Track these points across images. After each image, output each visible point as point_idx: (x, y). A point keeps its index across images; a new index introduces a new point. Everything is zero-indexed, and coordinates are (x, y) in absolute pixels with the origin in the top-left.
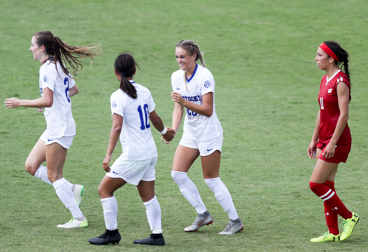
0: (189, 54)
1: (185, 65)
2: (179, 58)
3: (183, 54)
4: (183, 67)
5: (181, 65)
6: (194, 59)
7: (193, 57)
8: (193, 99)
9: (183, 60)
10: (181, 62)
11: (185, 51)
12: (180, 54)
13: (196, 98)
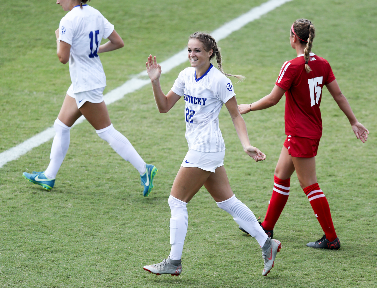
0: (206, 48)
1: (199, 60)
2: (192, 52)
3: (199, 47)
4: (196, 63)
5: (194, 60)
6: (210, 56)
7: (209, 54)
9: (198, 54)
10: (194, 56)
11: (201, 44)
12: (195, 47)
13: (201, 100)
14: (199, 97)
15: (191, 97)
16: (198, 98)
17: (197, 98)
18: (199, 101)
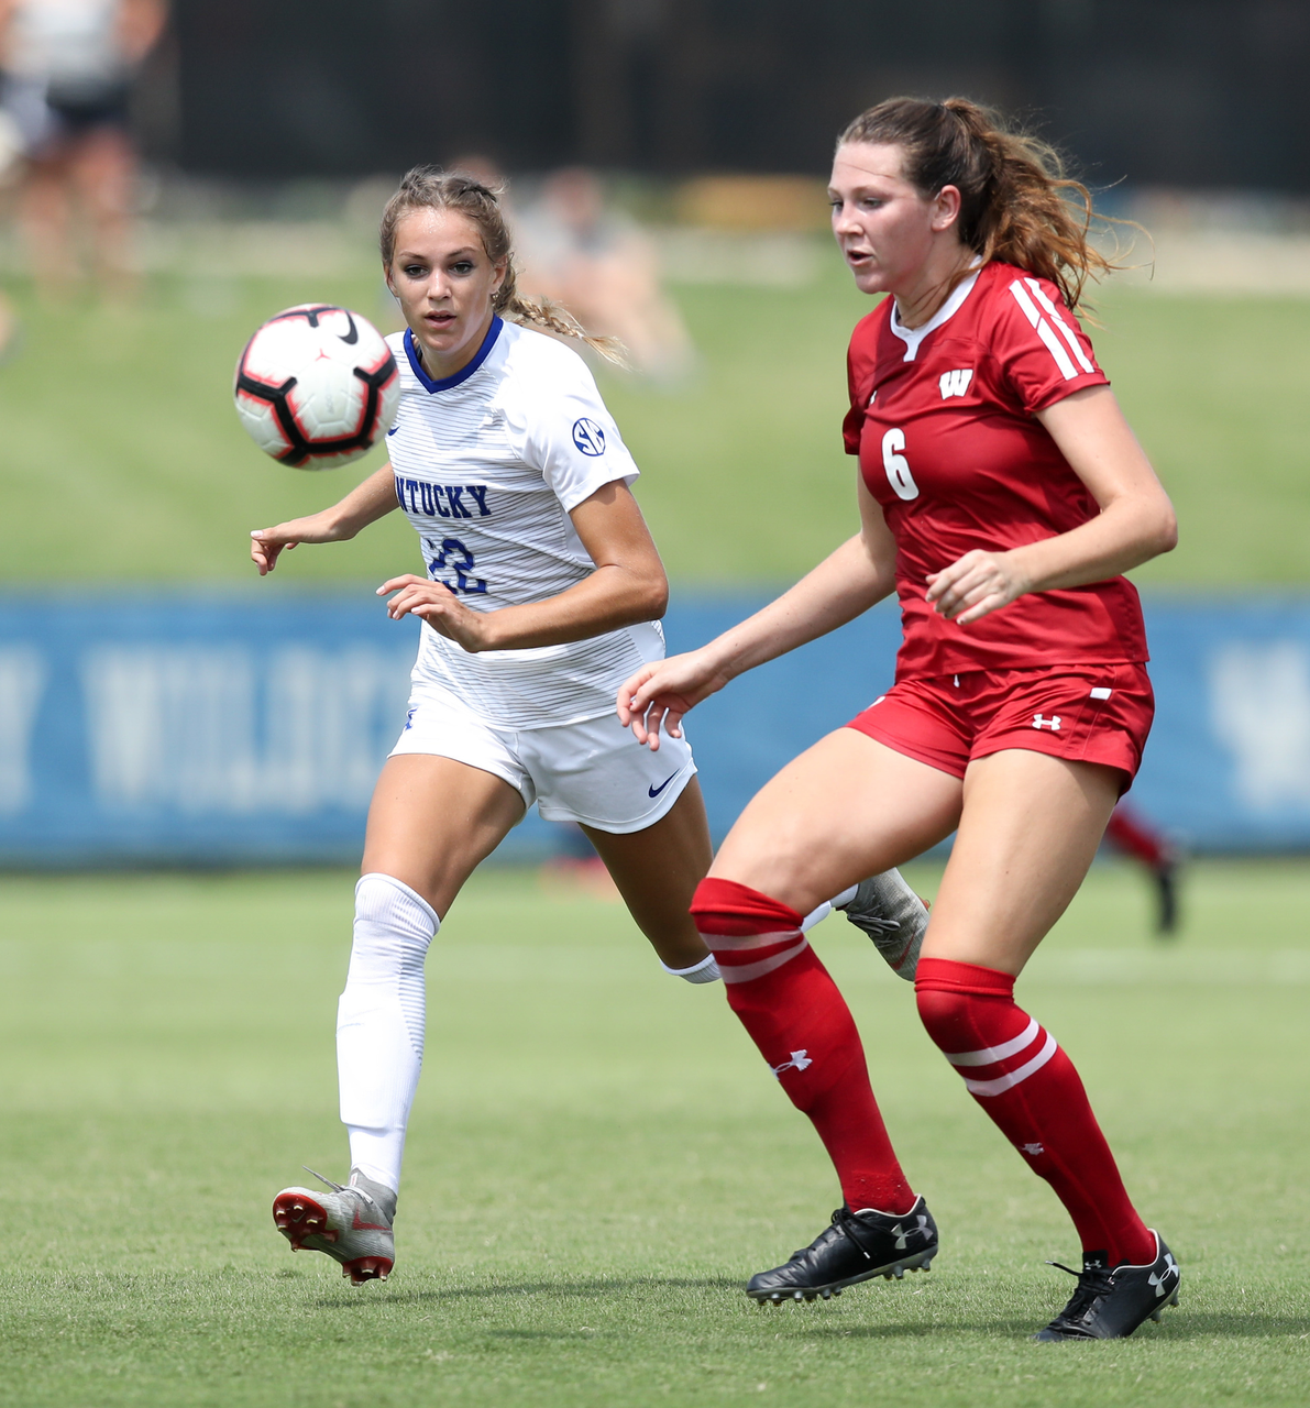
2: (436, 273)
3: (468, 245)
8: (445, 502)
10: (446, 293)
11: (473, 228)
13: (462, 496)
14: (453, 483)
15: (422, 484)
16: (449, 489)
17: (443, 487)
18: (455, 502)
